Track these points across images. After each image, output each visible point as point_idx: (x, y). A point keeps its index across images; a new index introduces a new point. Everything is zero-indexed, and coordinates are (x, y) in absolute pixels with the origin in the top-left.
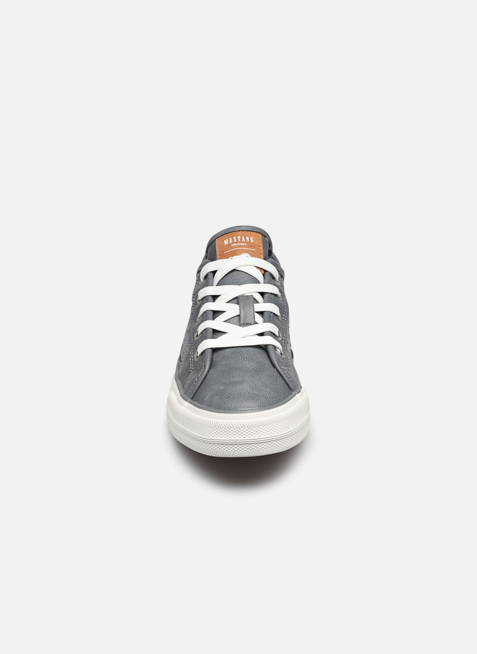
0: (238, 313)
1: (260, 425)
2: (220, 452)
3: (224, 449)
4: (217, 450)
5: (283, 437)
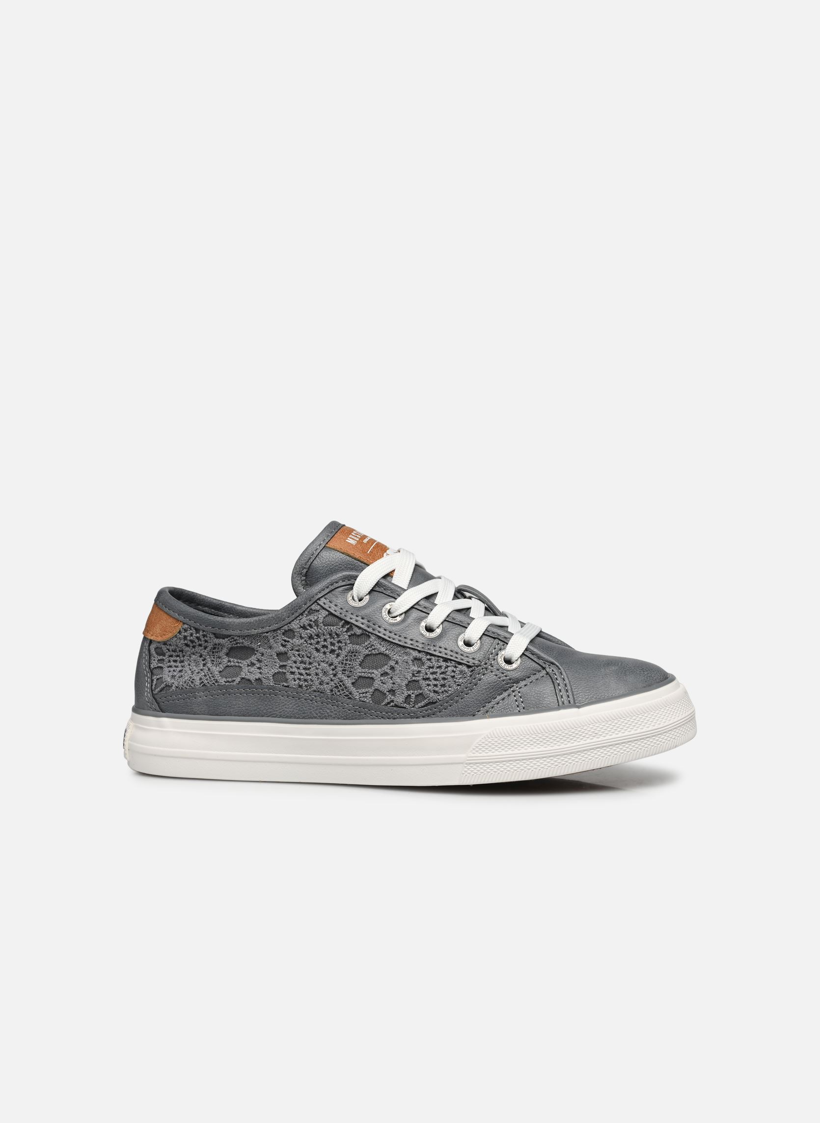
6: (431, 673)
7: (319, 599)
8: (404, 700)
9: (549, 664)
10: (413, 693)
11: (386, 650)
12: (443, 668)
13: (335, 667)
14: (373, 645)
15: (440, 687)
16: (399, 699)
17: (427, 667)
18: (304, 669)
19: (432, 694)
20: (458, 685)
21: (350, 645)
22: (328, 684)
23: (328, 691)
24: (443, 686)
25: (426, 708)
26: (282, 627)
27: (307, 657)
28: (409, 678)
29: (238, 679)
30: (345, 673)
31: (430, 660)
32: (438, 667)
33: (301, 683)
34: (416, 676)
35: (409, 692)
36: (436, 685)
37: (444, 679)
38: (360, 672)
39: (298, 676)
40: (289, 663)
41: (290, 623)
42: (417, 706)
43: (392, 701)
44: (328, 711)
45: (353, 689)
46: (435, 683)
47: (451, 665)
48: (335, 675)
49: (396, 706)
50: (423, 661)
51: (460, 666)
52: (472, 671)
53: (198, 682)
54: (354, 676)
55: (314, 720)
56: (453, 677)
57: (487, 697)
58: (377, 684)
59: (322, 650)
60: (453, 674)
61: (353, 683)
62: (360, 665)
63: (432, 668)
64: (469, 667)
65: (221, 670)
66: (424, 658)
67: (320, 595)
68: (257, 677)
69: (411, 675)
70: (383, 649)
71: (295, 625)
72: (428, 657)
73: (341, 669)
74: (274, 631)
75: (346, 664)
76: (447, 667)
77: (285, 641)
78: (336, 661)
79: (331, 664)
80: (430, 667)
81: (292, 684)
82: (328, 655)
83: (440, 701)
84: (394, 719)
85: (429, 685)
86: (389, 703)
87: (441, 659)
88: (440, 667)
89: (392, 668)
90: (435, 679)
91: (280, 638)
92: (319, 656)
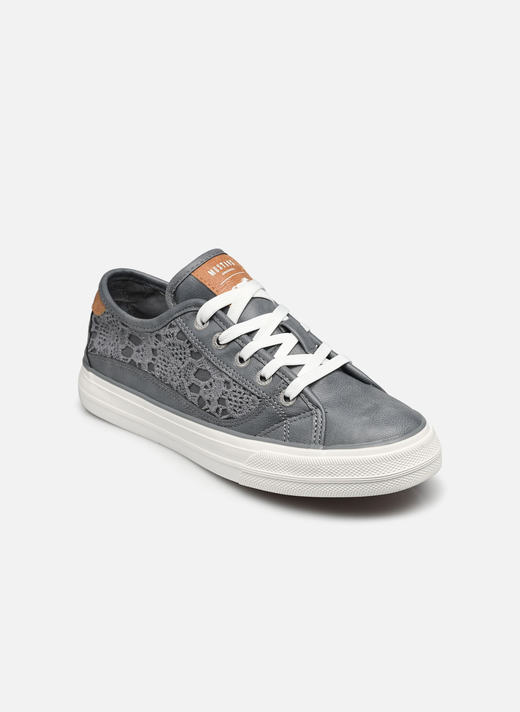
0: (297, 341)
1: (403, 456)
2: (328, 492)
3: (333, 489)
4: (324, 490)
5: (417, 470)
6: (234, 396)
7: (176, 318)
8: (215, 411)
9: (316, 407)
10: (221, 407)
11: (210, 369)
12: (242, 394)
13: (181, 371)
14: (203, 363)
15: (238, 408)
16: (213, 409)
17: (232, 391)
18: (165, 366)
19: (232, 412)
20: (250, 410)
21: (190, 358)
22: (176, 382)
23: (175, 387)
24: (240, 407)
25: (227, 420)
26: (155, 331)
27: (167, 357)
28: (220, 396)
29: (129, 360)
30: (185, 378)
31: (235, 385)
32: (239, 393)
33: (162, 375)
34: (224, 395)
35: (219, 405)
36: (235, 406)
37: (241, 403)
38: (193, 380)
39: (160, 370)
40: (157, 358)
41: (159, 330)
42: (223, 417)
43: (208, 409)
44: (173, 402)
45: (188, 391)
46: (235, 404)
47: (247, 393)
48: (180, 377)
49: (210, 413)
50: (230, 385)
51: (253, 396)
52: (260, 401)
53: (109, 353)
54: (190, 382)
55: (165, 405)
56: (247, 403)
57: (266, 424)
58: (201, 393)
59: (175, 356)
60: (247, 401)
61: (189, 387)
62: (195, 375)
63: (235, 392)
64: (259, 398)
65: (123, 349)
66: (232, 383)
67: (177, 315)
68: (139, 362)
69: (221, 394)
70: (208, 368)
71: (162, 333)
72: (234, 383)
73: (184, 374)
74: (151, 332)
75: (187, 371)
76: (244, 394)
77: (157, 342)
78: (182, 367)
79: (179, 368)
80: (234, 391)
81: (157, 374)
82: (178, 360)
83: (237, 418)
84: (208, 422)
85: (231, 404)
86: (207, 409)
87: (242, 387)
88: (240, 393)
89: (211, 384)
90: (235, 401)
91: (154, 338)
92: (173, 360)
